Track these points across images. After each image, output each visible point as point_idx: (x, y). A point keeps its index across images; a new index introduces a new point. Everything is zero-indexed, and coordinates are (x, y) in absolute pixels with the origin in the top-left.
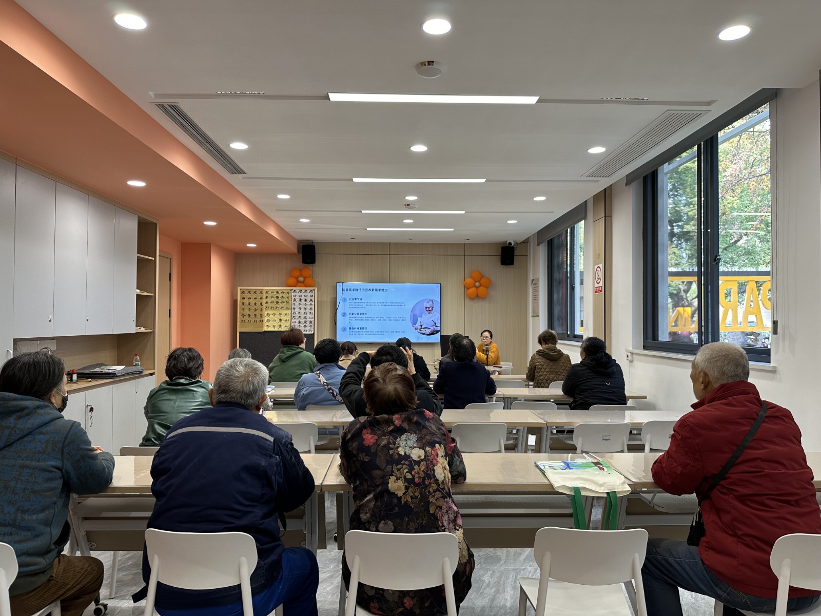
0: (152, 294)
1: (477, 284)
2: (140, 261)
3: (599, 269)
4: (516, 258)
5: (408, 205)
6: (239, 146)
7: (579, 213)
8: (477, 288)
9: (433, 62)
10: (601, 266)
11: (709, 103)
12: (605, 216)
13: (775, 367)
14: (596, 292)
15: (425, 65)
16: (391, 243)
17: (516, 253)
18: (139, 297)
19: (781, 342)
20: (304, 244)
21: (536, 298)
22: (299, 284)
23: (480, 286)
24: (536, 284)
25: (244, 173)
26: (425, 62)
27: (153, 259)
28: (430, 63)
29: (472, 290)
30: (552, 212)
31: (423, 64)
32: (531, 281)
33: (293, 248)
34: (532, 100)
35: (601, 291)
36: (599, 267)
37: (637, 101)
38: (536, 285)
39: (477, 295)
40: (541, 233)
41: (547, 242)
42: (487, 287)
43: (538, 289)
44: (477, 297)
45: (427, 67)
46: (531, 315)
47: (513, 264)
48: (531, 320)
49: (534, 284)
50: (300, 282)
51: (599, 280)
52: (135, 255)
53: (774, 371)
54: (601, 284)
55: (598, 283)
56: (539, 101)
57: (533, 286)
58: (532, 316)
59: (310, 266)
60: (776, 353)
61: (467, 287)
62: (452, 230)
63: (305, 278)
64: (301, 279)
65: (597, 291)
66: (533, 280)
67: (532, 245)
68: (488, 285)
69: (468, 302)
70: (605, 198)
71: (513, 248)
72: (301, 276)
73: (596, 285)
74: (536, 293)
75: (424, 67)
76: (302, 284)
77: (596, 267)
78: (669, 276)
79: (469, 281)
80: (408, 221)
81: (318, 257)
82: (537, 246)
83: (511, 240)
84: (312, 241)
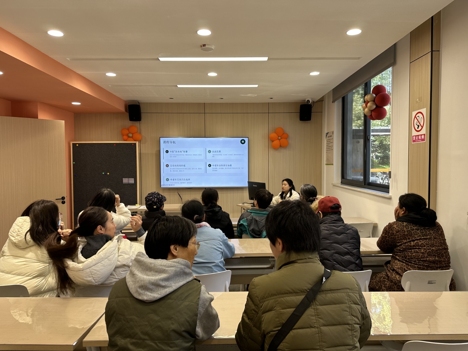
1: (279, 138)
3: (420, 115)
4: (312, 114)
8: (280, 140)
10: (425, 111)
12: (432, 51)
14: (414, 141)
16: (206, 103)
17: (313, 110)
20: (131, 104)
21: (330, 148)
24: (331, 136)
29: (277, 142)
32: (325, 134)
33: (122, 108)
35: (423, 140)
36: (420, 112)
38: (331, 138)
39: (280, 145)
40: (337, 90)
41: (341, 99)
43: (333, 141)
44: (280, 147)
46: (325, 163)
47: (310, 120)
48: (325, 168)
49: (328, 137)
51: (420, 128)
54: (424, 131)
55: (418, 131)
58: (327, 164)
61: (271, 140)
62: (257, 86)
63: (133, 134)
64: (131, 135)
66: (327, 133)
67: (326, 103)
69: (272, 152)
70: (432, 30)
71: (311, 105)
72: (130, 133)
73: (414, 133)
74: (331, 145)
76: (131, 139)
77: (414, 113)
80: (212, 74)
81: (143, 116)
82: (332, 103)
83: (310, 97)
84: (138, 101)
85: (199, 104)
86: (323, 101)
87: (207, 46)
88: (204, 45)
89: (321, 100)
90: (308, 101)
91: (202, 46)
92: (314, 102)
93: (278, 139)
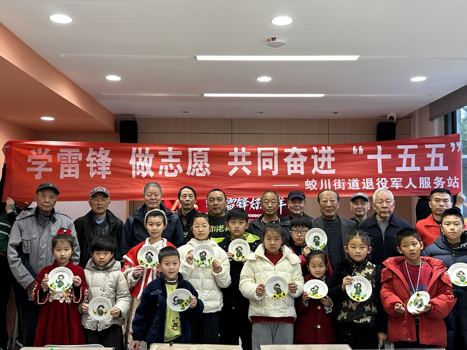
16: (235, 119)
41: (443, 118)
67: (417, 123)
71: (395, 122)
80: (264, 79)
81: (141, 137)
82: (430, 121)
83: (393, 113)
84: (133, 116)
85: (223, 121)
86: (411, 117)
87: (277, 40)
88: (274, 39)
89: (409, 117)
90: (392, 118)
91: (271, 40)
92: (399, 118)
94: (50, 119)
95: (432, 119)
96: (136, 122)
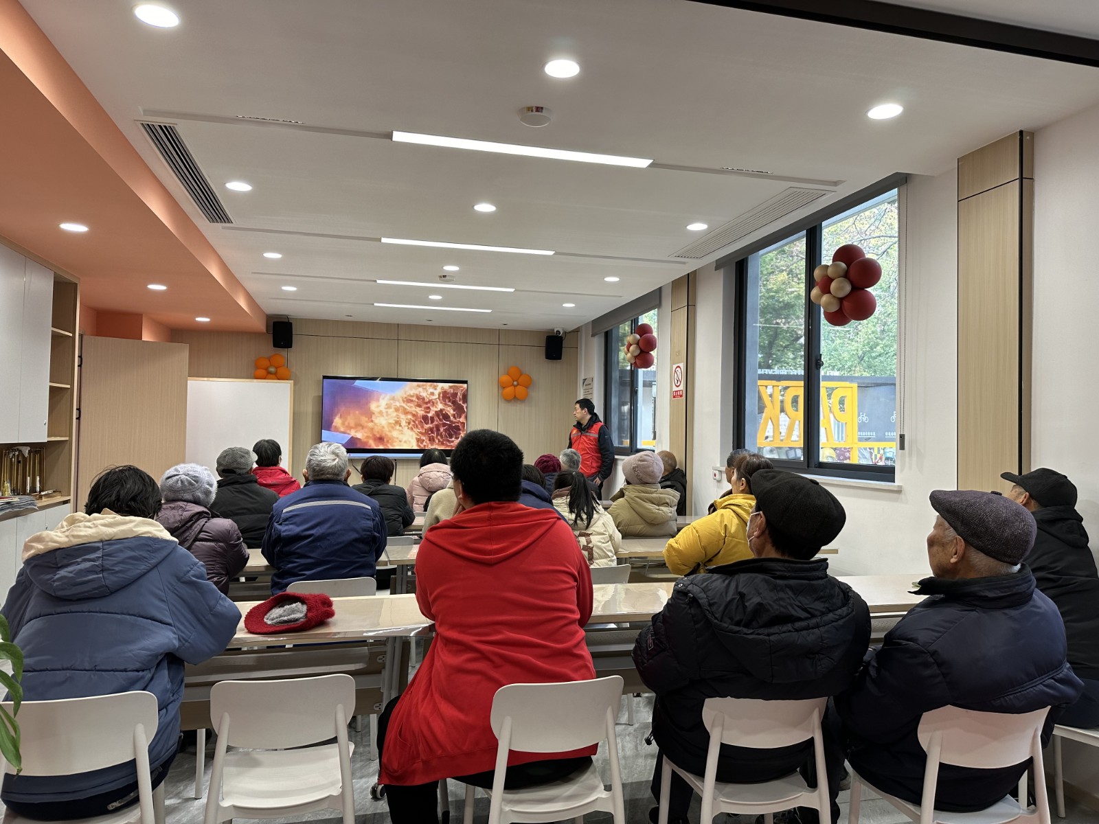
0: (69, 386)
1: (515, 383)
2: (56, 338)
3: (678, 369)
4: (564, 350)
5: (444, 277)
6: (239, 186)
7: (652, 300)
8: (515, 386)
9: (542, 108)
10: (682, 365)
11: (836, 183)
12: (688, 305)
13: (901, 487)
14: (674, 397)
15: (532, 111)
16: (401, 324)
17: (565, 345)
18: (53, 390)
19: (907, 459)
20: (276, 320)
22: (270, 376)
23: (518, 384)
24: (590, 384)
25: (229, 222)
26: (532, 108)
27: (71, 335)
28: (539, 109)
29: (509, 390)
30: (621, 297)
31: (530, 109)
32: (582, 381)
33: (261, 326)
34: (643, 163)
35: (681, 396)
36: (678, 367)
37: (761, 175)
38: (590, 387)
39: (515, 396)
40: (597, 322)
41: (603, 334)
42: (527, 387)
43: (592, 391)
44: (514, 399)
45: (535, 113)
47: (560, 358)
49: (586, 385)
50: (271, 374)
51: (679, 383)
52: (49, 329)
53: (899, 491)
54: (682, 387)
55: (677, 386)
56: (651, 166)
57: (585, 387)
59: (283, 352)
60: (902, 470)
61: (502, 386)
62: (490, 311)
63: (276, 368)
64: (272, 370)
65: (675, 395)
66: (585, 380)
67: (583, 337)
68: (529, 384)
69: (503, 405)
70: (688, 285)
71: (561, 337)
72: (271, 365)
73: (675, 389)
75: (531, 113)
76: (274, 376)
77: (675, 366)
78: (759, 379)
79: (505, 378)
80: (435, 297)
81: (296, 339)
82: (591, 338)
83: (559, 328)
84: (287, 317)
85: (389, 326)
86: (578, 331)
89: (577, 331)
90: (558, 331)
92: (565, 333)
93: (513, 385)
94: (206, 320)
95: (593, 335)
96: (291, 323)
